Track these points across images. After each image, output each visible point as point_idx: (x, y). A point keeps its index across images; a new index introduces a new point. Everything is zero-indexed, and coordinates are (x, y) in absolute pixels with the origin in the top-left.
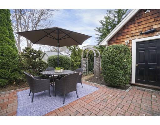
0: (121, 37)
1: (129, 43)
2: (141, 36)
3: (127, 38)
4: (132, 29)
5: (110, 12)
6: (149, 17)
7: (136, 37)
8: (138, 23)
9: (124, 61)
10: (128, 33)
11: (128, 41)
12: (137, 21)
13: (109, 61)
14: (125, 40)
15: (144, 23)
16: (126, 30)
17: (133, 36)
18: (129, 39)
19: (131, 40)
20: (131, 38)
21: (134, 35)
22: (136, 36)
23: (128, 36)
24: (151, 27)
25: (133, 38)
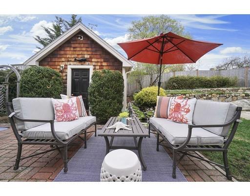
0: (57, 60)
1: (65, 68)
2: (75, 63)
3: (63, 61)
4: (68, 52)
5: (61, 21)
6: (82, 45)
7: (72, 63)
8: (74, 48)
9: (48, 87)
10: (64, 56)
11: (63, 66)
12: (73, 46)
13: (27, 88)
14: (60, 64)
15: (78, 49)
16: (62, 52)
17: (68, 61)
18: (64, 63)
19: (67, 65)
20: (67, 63)
21: (70, 60)
22: (71, 61)
23: (63, 59)
24: (83, 55)
25: (69, 63)
